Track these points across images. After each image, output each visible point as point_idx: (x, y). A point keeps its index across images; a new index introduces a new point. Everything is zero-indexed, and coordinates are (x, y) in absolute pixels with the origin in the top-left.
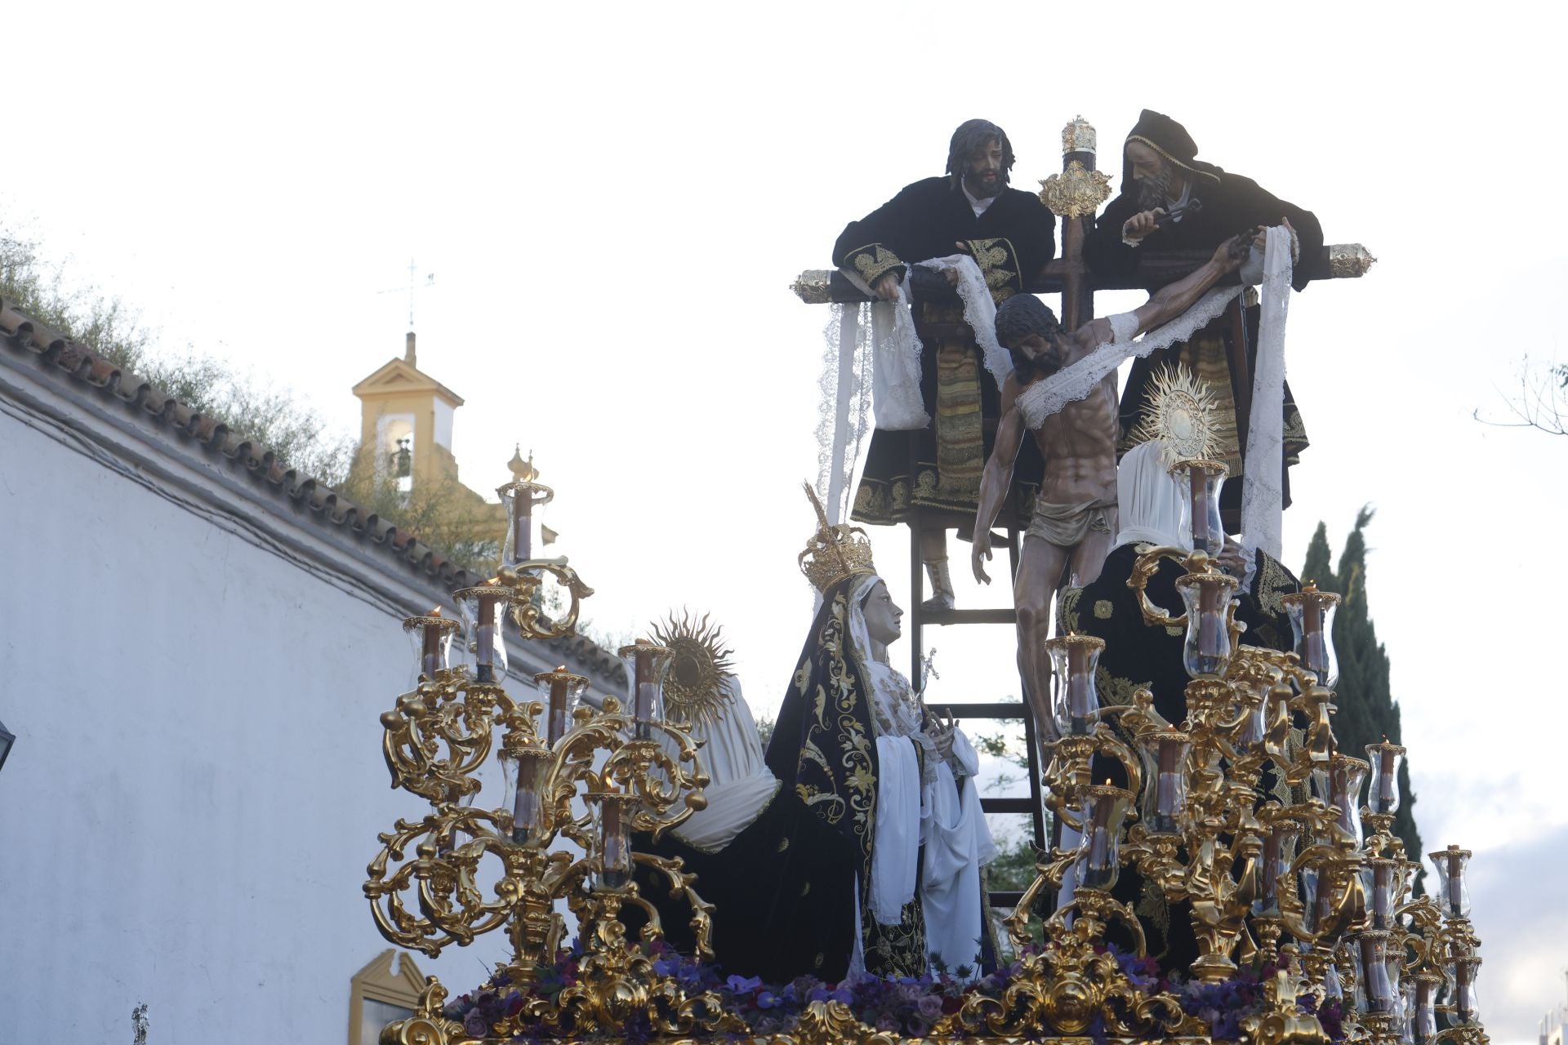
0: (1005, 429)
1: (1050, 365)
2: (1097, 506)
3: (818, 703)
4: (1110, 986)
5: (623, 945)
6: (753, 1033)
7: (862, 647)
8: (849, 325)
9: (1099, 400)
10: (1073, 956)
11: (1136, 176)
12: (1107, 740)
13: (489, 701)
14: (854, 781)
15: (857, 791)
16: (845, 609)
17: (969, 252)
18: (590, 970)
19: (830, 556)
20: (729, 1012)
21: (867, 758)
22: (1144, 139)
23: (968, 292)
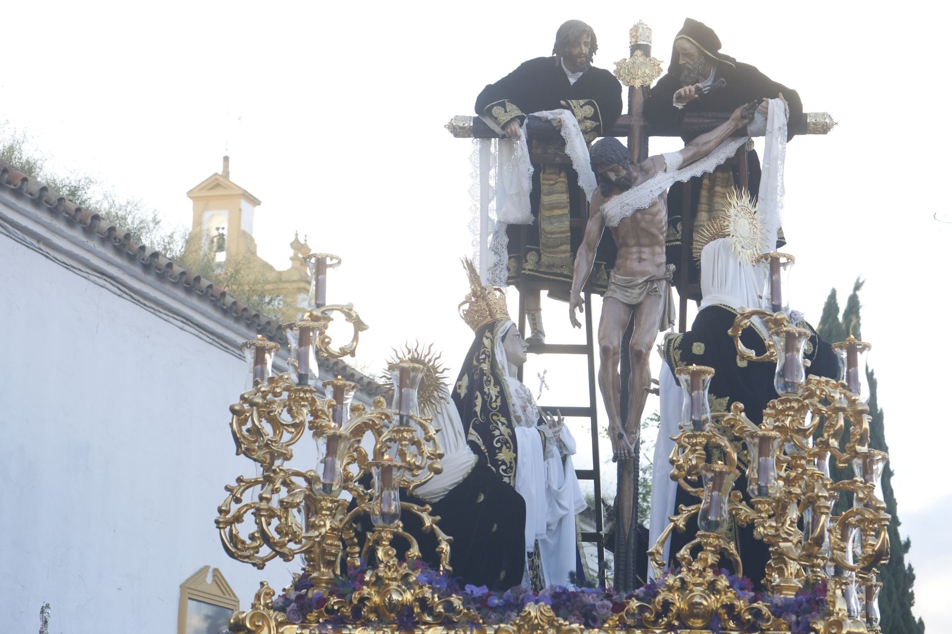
0: (592, 227)
1: (625, 185)
2: (653, 279)
3: (477, 404)
4: (723, 597)
5: (396, 563)
6: (484, 623)
7: (503, 367)
8: (484, 153)
9: (655, 210)
10: (699, 577)
11: (681, 62)
12: (715, 435)
13: (307, 398)
14: (501, 456)
15: (504, 463)
16: (492, 342)
17: (568, 107)
18: (373, 579)
19: (481, 307)
20: (468, 609)
21: (510, 441)
22: (688, 38)
23: (569, 134)
